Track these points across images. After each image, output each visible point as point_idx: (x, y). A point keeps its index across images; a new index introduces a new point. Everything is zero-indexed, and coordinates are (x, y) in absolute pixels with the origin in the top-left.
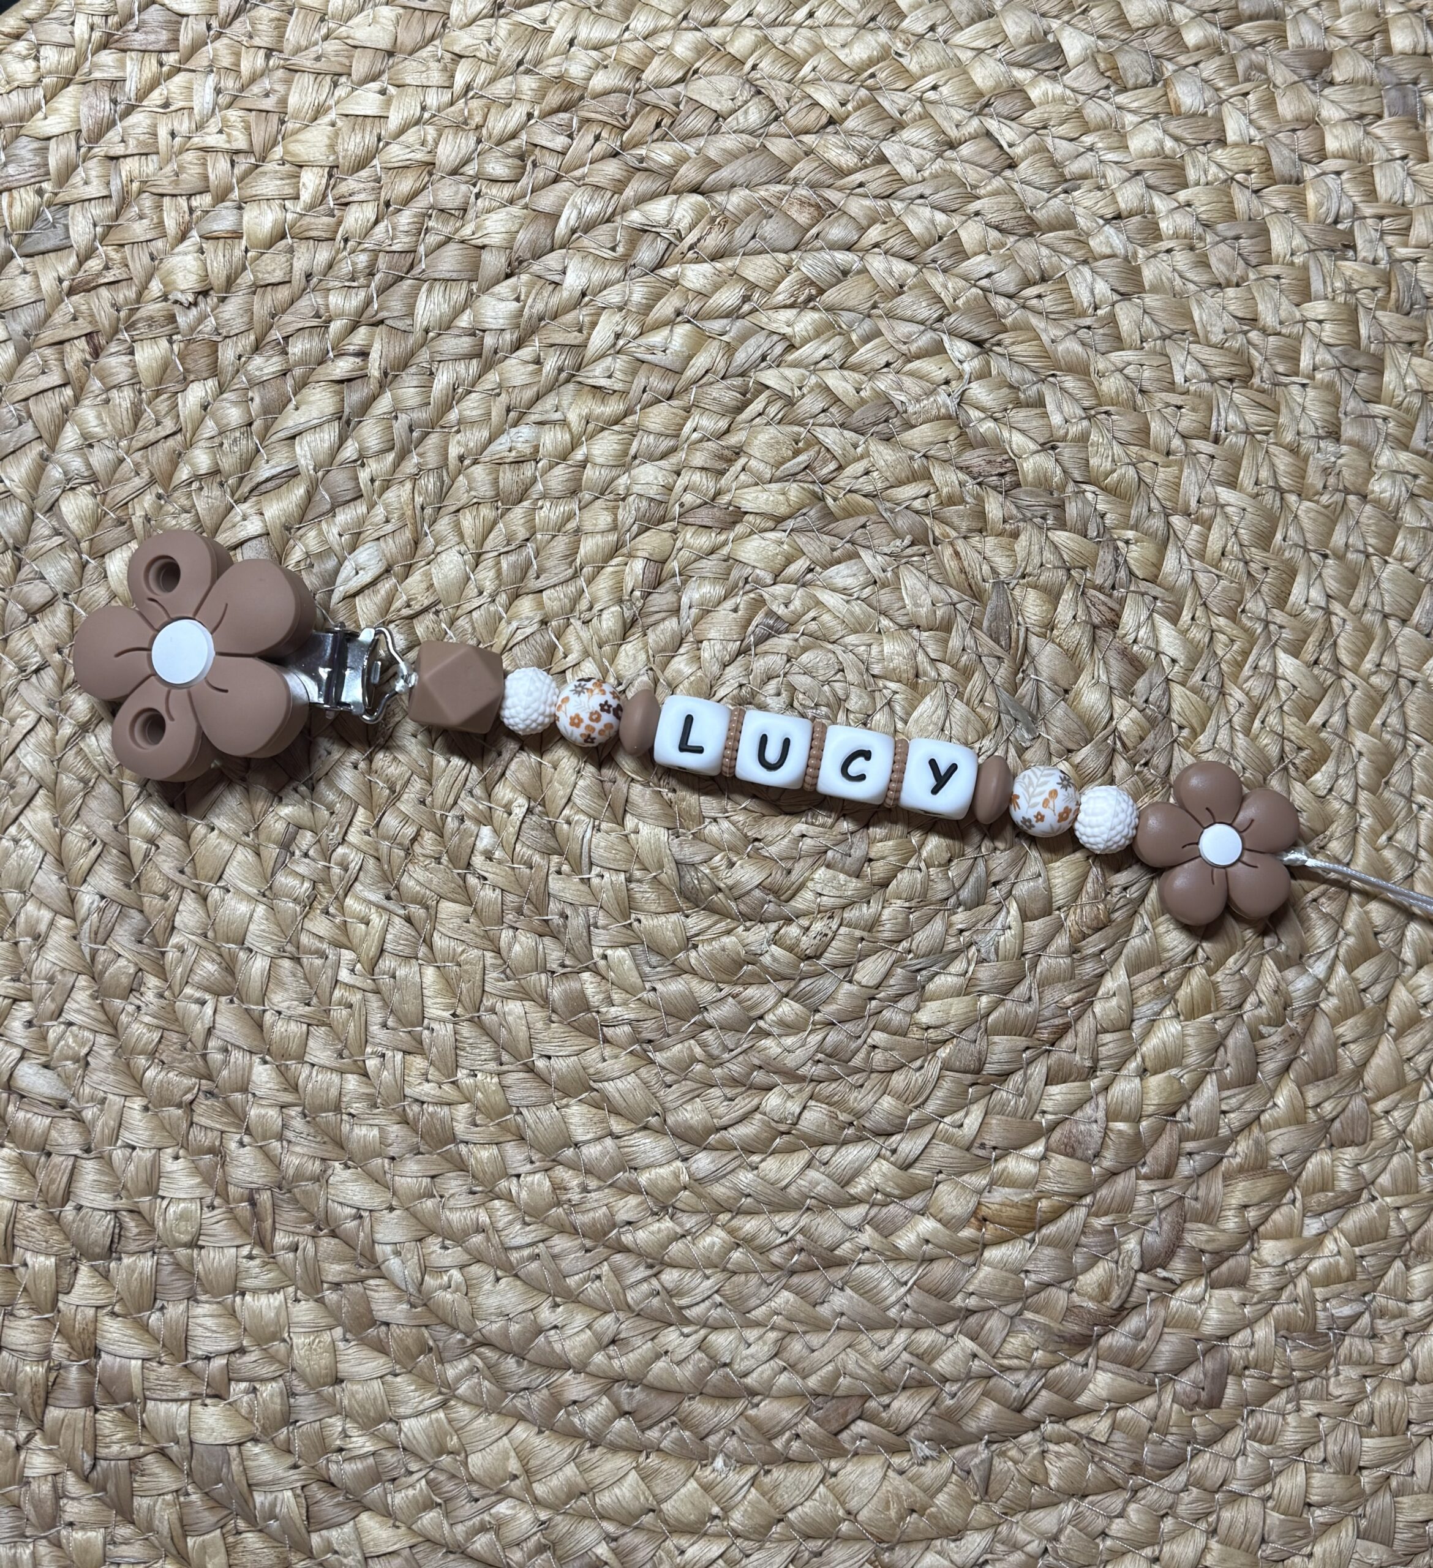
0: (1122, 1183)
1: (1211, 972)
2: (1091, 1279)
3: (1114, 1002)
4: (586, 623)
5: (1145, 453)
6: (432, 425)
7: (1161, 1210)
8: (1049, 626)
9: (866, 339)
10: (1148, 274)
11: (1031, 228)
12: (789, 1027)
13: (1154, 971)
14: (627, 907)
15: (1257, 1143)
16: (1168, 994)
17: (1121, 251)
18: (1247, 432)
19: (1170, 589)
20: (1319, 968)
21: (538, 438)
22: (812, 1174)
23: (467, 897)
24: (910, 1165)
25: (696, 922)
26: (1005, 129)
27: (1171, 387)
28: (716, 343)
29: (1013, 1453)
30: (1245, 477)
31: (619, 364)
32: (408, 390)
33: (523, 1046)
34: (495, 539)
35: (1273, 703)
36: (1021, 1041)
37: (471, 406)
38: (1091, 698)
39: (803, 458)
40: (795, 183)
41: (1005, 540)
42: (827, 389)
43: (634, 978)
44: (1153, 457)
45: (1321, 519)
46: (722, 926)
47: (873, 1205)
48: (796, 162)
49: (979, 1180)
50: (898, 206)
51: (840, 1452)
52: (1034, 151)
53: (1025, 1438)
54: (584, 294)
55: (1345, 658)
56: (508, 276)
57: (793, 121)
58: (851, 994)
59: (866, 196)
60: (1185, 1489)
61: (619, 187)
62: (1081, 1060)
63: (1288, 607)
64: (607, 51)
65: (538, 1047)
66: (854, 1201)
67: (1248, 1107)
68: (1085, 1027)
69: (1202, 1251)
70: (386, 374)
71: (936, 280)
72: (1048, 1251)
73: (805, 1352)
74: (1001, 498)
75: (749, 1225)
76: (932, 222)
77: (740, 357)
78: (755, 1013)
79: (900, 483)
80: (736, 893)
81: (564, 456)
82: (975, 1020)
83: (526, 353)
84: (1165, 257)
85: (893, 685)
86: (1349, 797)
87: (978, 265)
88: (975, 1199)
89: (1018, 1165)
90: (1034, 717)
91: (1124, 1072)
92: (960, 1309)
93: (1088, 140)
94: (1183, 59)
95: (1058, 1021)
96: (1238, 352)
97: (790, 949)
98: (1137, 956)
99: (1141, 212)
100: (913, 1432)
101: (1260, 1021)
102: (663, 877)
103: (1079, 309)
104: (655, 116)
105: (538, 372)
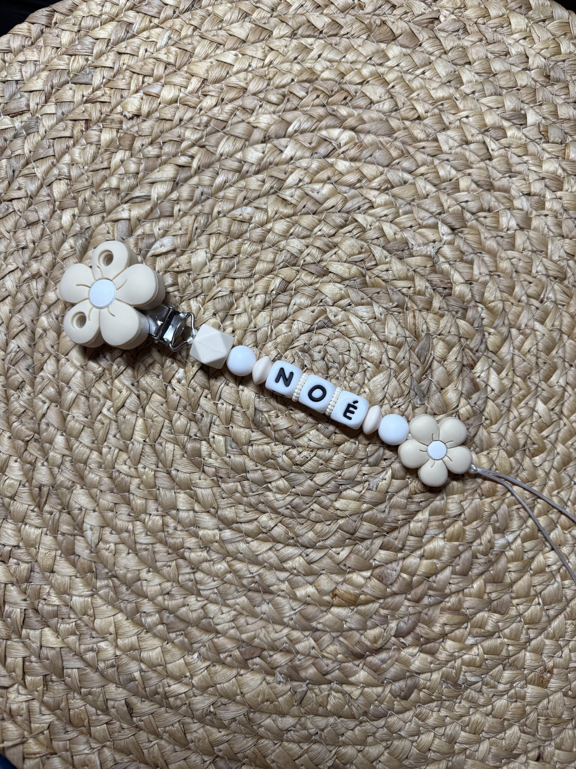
0: (398, 598)
1: (465, 525)
2: (372, 633)
3: (420, 524)
4: (250, 298)
5: (509, 298)
6: (212, 195)
7: (410, 614)
8: (444, 359)
9: (406, 213)
10: (535, 223)
11: (490, 187)
12: (280, 491)
13: (441, 517)
14: (229, 420)
15: (460, 600)
16: (443, 528)
17: (526, 209)
18: (555, 302)
19: (501, 359)
20: (510, 537)
21: (254, 214)
22: (271, 553)
23: (165, 395)
24: (312, 563)
25: (256, 435)
26: (492, 143)
27: (530, 273)
28: (340, 196)
29: (317, 691)
30: (548, 322)
31: (298, 192)
32: (206, 178)
33: (169, 463)
34: (222, 251)
35: (529, 422)
36: (375, 528)
37: (230, 192)
38: (451, 395)
39: (362, 256)
40: (396, 139)
41: (437, 317)
42: (382, 230)
43: (223, 450)
44: (512, 300)
46: (266, 440)
47: (292, 574)
48: (399, 130)
49: (339, 579)
50: (436, 162)
51: (246, 667)
52: (501, 156)
53: (324, 686)
54: (291, 159)
55: (565, 411)
56: (263, 142)
57: (403, 113)
58: (310, 486)
59: (424, 153)
60: (382, 727)
61: (321, 119)
62: (398, 544)
63: (549, 382)
64: (334, 63)
65: (175, 465)
66: (284, 570)
67: (461, 585)
68: (404, 531)
69: (422, 636)
70: (199, 168)
71: (444, 198)
72: (357, 617)
73: (245, 624)
74: (441, 299)
75: (238, 565)
76: (450, 173)
77: (349, 205)
78: (268, 480)
79: (400, 279)
80: (276, 429)
81: (262, 225)
82: (358, 513)
83: (260, 176)
84: (543, 217)
85: (369, 364)
86: (547, 470)
87: (463, 196)
88: (334, 586)
89: (357, 578)
90: (425, 395)
91: (414, 554)
92: (314, 628)
93: (525, 158)
95: (393, 524)
96: (562, 267)
97: (291, 459)
98: (436, 509)
99: (539, 195)
100: (278, 669)
101: (478, 551)
102: (248, 413)
103: (500, 228)
104: (345, 94)
105: (262, 186)
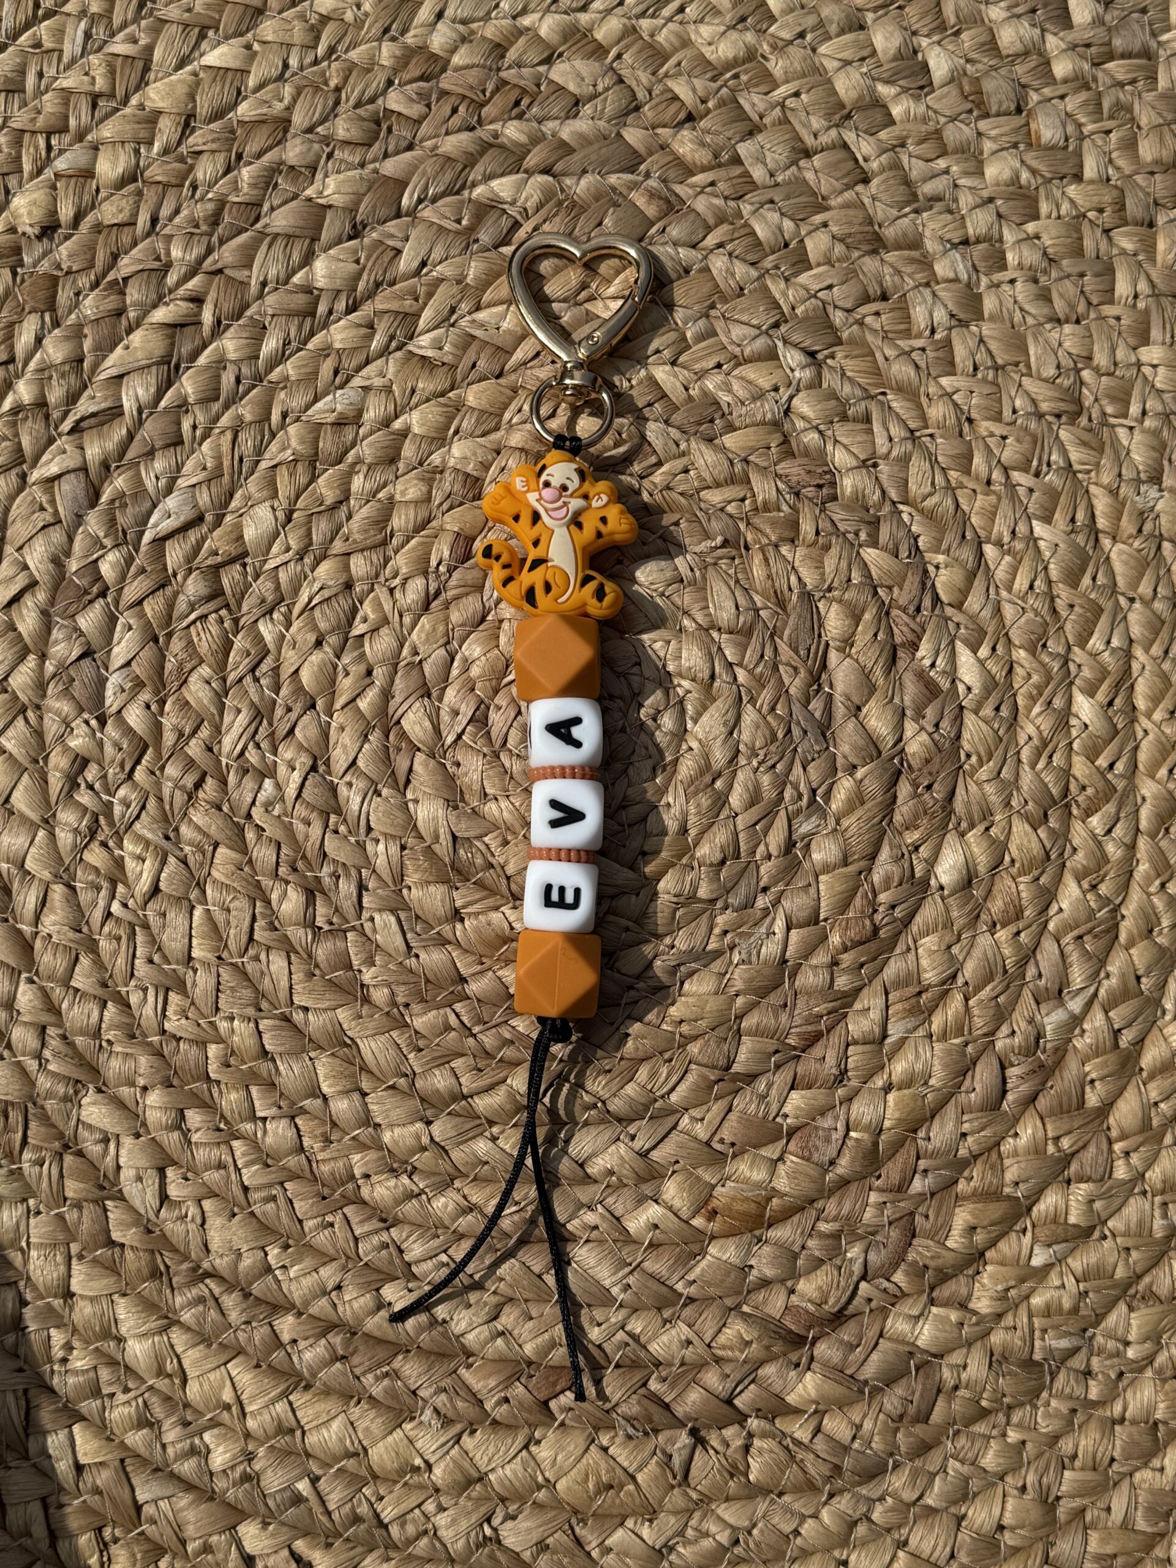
0: (854, 1192)
1: (968, 998)
2: (813, 1282)
3: (869, 1017)
4: (391, 591)
5: (965, 480)
6: (258, 378)
7: (891, 1222)
8: (847, 642)
9: (701, 337)
10: (989, 304)
11: (876, 244)
13: (913, 990)
14: (399, 873)
15: (994, 1168)
16: (922, 1015)
17: (964, 277)
18: (1068, 469)
19: (973, 618)
20: (1075, 1005)
21: (363, 400)
23: (244, 846)
24: (648, 1152)
25: (466, 894)
26: (863, 144)
27: (998, 417)
29: (717, 1444)
30: (1062, 514)
31: (452, 337)
32: (238, 341)
33: (282, 996)
34: (308, 498)
35: (1062, 741)
36: (771, 1046)
37: (299, 364)
40: (647, 175)
41: (815, 552)
42: (655, 384)
43: (398, 945)
44: (972, 484)
45: (1132, 562)
46: (491, 902)
47: (607, 1186)
48: (651, 154)
49: (714, 1176)
50: (746, 209)
51: (546, 1421)
52: (889, 168)
53: (730, 1431)
54: (424, 264)
55: (1139, 703)
56: (350, 238)
57: (652, 113)
59: (716, 196)
60: (882, 1497)
61: (470, 161)
62: (828, 1069)
63: (1089, 646)
64: (474, 26)
65: (298, 999)
66: (589, 1180)
67: (988, 1133)
68: (835, 1039)
69: (926, 1267)
70: (219, 322)
71: (776, 286)
72: (772, 1251)
73: (524, 1320)
74: (815, 510)
76: (780, 229)
79: (718, 485)
80: (508, 871)
81: (387, 423)
82: (729, 1019)
83: (360, 316)
84: (1006, 287)
85: (686, 684)
86: (1126, 841)
87: (819, 276)
88: (707, 1192)
90: (824, 729)
91: (870, 1085)
92: (680, 1296)
93: (942, 163)
94: (1047, 91)
95: (810, 1028)
96: (1069, 389)
98: (897, 975)
99: (987, 240)
100: (619, 1410)
101: (1012, 1051)
102: (436, 848)
103: (914, 331)
104: (514, 95)
105: (370, 337)
